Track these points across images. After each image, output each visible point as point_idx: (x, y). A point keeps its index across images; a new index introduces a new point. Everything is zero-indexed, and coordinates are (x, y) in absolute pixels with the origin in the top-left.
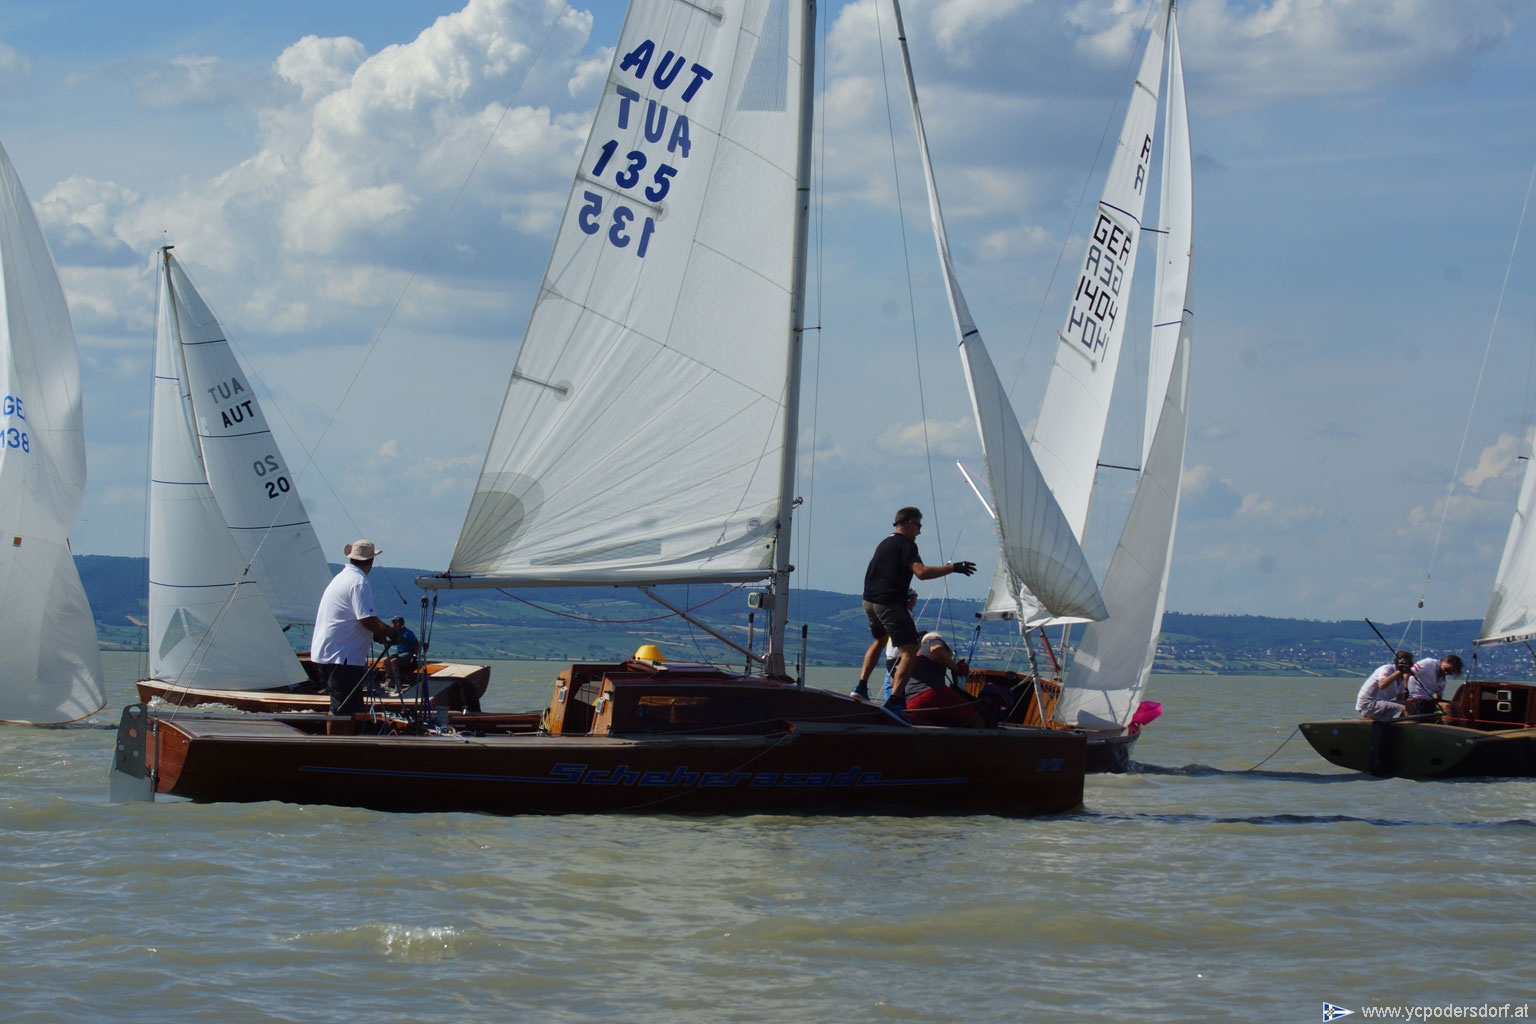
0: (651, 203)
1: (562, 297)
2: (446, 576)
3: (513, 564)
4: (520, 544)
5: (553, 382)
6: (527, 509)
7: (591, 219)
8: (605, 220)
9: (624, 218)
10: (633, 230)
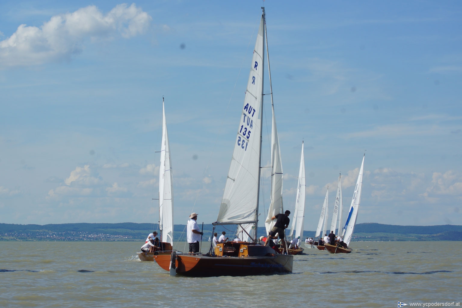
0: (247, 139)
1: (235, 159)
2: (216, 222)
3: (225, 220)
4: (227, 215)
5: (233, 179)
6: (228, 207)
7: (239, 142)
8: (241, 143)
9: (244, 142)
10: (245, 145)
